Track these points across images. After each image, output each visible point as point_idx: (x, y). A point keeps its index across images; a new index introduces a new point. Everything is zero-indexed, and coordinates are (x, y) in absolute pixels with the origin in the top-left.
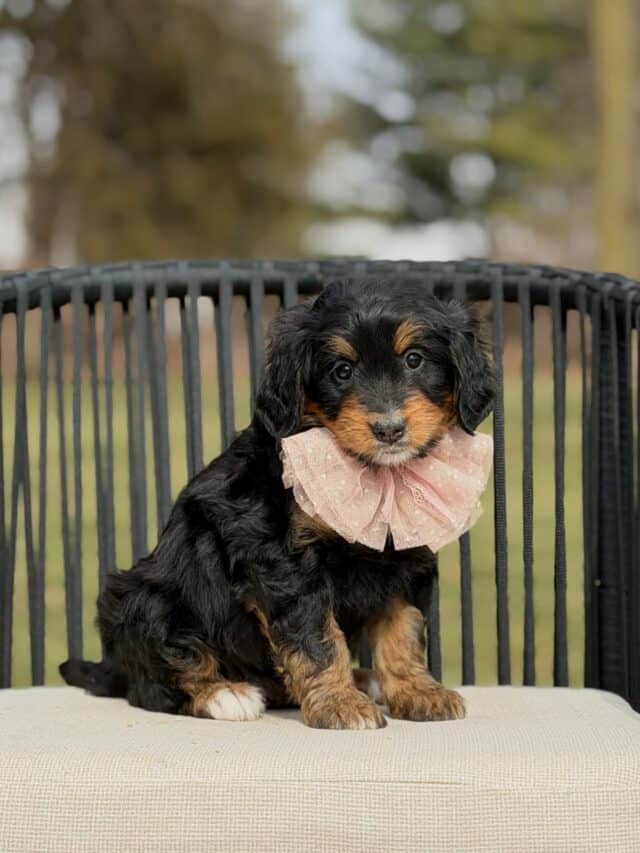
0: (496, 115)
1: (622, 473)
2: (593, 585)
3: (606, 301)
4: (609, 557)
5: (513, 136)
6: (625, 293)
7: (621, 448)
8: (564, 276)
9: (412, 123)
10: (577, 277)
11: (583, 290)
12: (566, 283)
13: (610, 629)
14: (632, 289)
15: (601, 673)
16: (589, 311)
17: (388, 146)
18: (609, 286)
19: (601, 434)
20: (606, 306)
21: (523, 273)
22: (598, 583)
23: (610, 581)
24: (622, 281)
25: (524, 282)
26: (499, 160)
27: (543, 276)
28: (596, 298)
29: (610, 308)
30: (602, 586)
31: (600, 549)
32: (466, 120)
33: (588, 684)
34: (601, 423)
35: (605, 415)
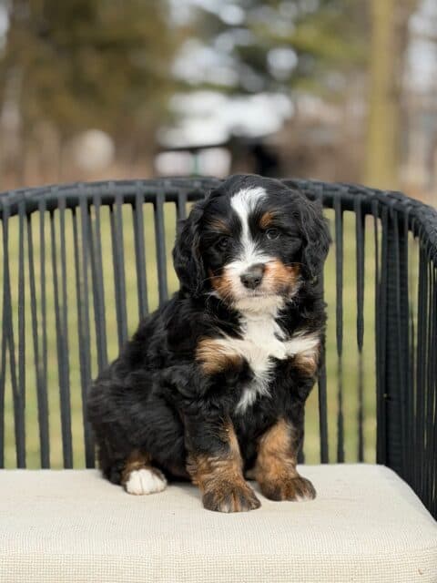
0: (298, 22)
1: (402, 325)
2: (382, 397)
3: (391, 211)
4: (393, 379)
5: (310, 35)
6: (404, 207)
7: (401, 308)
8: (364, 193)
9: (242, 26)
10: (373, 194)
11: (376, 203)
12: (365, 197)
13: (393, 427)
14: (409, 205)
15: (388, 454)
16: (380, 217)
17: (226, 42)
18: (393, 202)
19: (388, 299)
20: (392, 215)
21: (336, 190)
22: (385, 395)
23: (393, 395)
24: (402, 198)
25: (337, 195)
26: (300, 51)
27: (349, 192)
28: (385, 208)
29: (394, 216)
30: (388, 398)
31: (387, 374)
32: (279, 24)
33: (379, 462)
34: (387, 292)
35: (390, 286)
